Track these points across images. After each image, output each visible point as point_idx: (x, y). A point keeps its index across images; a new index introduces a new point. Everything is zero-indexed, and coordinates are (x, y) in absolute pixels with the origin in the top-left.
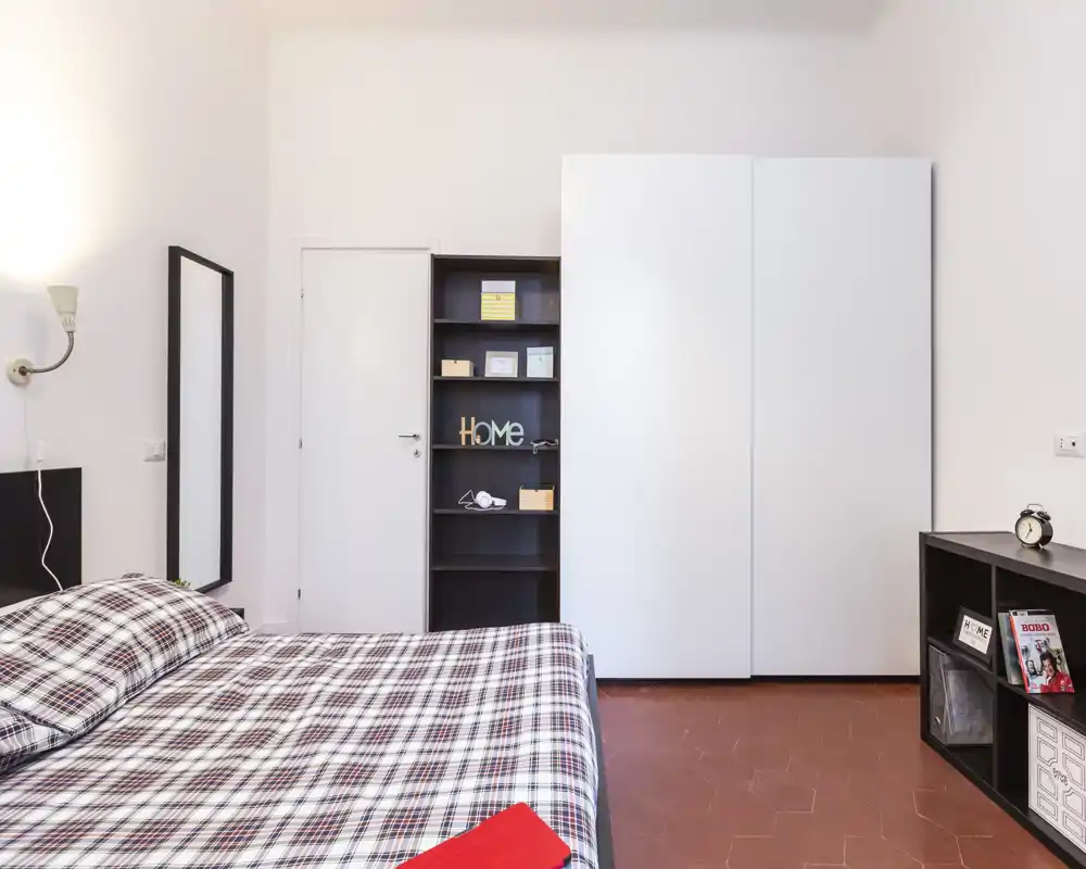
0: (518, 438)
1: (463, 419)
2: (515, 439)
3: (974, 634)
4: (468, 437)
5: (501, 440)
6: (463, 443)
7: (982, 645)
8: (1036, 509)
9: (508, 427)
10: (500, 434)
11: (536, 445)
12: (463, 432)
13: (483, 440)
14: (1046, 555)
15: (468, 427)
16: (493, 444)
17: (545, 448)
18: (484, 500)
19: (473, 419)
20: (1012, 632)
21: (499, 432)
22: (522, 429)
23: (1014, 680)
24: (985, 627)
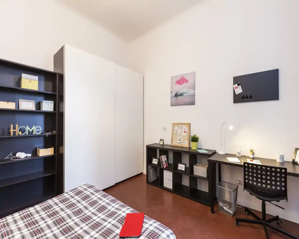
0: (39, 131)
1: (12, 126)
2: (37, 132)
3: (155, 161)
4: (14, 132)
5: (31, 133)
6: (12, 134)
7: (156, 163)
8: (162, 139)
9: (34, 128)
10: (31, 130)
11: (47, 133)
12: (12, 130)
13: (22, 133)
14: (163, 146)
15: (14, 128)
16: (27, 134)
17: (51, 134)
18: (21, 155)
19: (17, 126)
20: (162, 159)
21: (30, 130)
22: (40, 128)
23: (162, 167)
24: (156, 160)
